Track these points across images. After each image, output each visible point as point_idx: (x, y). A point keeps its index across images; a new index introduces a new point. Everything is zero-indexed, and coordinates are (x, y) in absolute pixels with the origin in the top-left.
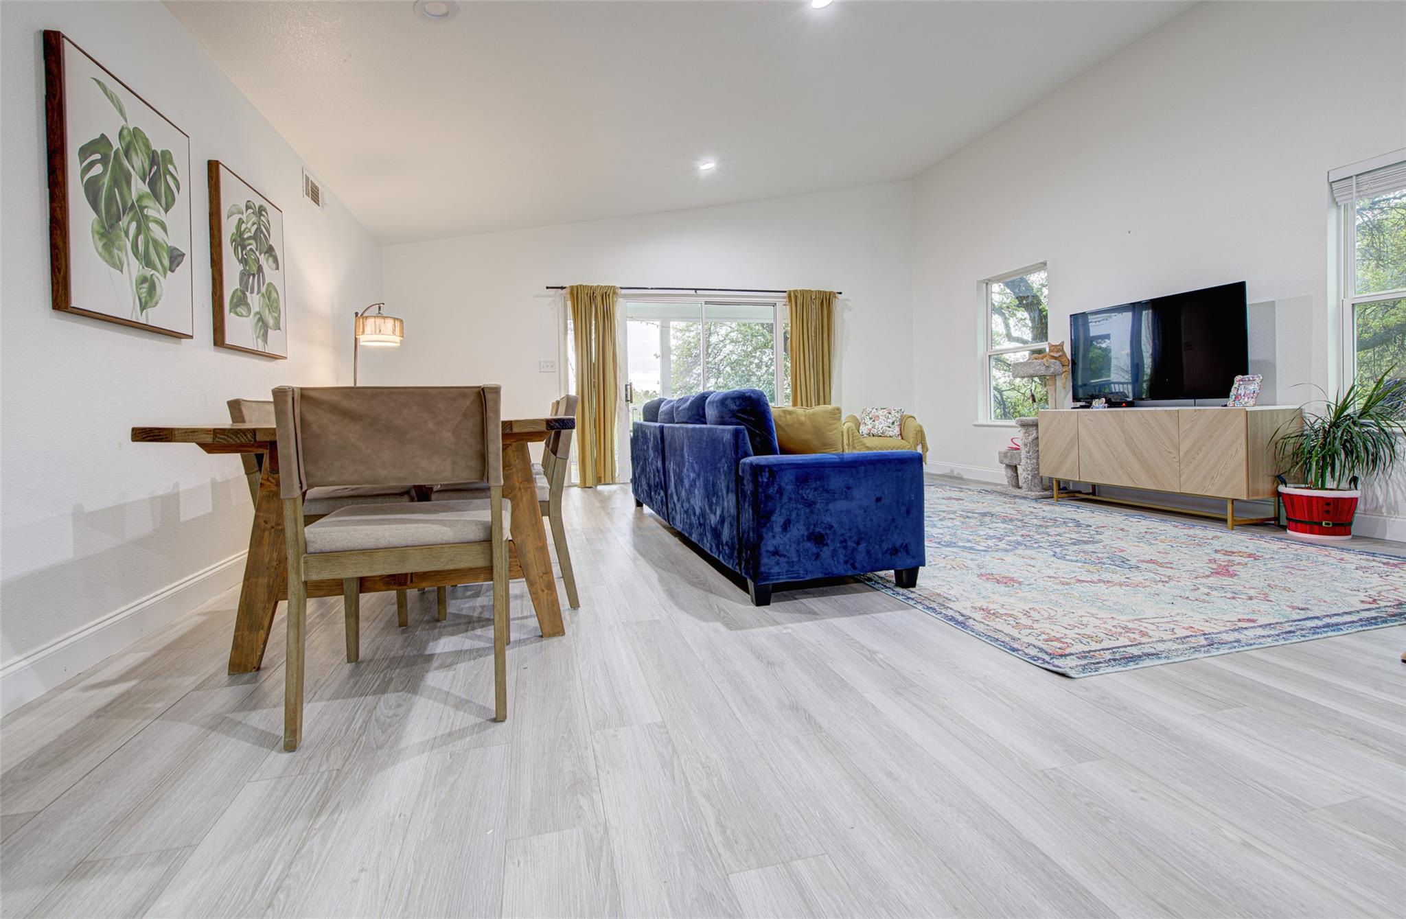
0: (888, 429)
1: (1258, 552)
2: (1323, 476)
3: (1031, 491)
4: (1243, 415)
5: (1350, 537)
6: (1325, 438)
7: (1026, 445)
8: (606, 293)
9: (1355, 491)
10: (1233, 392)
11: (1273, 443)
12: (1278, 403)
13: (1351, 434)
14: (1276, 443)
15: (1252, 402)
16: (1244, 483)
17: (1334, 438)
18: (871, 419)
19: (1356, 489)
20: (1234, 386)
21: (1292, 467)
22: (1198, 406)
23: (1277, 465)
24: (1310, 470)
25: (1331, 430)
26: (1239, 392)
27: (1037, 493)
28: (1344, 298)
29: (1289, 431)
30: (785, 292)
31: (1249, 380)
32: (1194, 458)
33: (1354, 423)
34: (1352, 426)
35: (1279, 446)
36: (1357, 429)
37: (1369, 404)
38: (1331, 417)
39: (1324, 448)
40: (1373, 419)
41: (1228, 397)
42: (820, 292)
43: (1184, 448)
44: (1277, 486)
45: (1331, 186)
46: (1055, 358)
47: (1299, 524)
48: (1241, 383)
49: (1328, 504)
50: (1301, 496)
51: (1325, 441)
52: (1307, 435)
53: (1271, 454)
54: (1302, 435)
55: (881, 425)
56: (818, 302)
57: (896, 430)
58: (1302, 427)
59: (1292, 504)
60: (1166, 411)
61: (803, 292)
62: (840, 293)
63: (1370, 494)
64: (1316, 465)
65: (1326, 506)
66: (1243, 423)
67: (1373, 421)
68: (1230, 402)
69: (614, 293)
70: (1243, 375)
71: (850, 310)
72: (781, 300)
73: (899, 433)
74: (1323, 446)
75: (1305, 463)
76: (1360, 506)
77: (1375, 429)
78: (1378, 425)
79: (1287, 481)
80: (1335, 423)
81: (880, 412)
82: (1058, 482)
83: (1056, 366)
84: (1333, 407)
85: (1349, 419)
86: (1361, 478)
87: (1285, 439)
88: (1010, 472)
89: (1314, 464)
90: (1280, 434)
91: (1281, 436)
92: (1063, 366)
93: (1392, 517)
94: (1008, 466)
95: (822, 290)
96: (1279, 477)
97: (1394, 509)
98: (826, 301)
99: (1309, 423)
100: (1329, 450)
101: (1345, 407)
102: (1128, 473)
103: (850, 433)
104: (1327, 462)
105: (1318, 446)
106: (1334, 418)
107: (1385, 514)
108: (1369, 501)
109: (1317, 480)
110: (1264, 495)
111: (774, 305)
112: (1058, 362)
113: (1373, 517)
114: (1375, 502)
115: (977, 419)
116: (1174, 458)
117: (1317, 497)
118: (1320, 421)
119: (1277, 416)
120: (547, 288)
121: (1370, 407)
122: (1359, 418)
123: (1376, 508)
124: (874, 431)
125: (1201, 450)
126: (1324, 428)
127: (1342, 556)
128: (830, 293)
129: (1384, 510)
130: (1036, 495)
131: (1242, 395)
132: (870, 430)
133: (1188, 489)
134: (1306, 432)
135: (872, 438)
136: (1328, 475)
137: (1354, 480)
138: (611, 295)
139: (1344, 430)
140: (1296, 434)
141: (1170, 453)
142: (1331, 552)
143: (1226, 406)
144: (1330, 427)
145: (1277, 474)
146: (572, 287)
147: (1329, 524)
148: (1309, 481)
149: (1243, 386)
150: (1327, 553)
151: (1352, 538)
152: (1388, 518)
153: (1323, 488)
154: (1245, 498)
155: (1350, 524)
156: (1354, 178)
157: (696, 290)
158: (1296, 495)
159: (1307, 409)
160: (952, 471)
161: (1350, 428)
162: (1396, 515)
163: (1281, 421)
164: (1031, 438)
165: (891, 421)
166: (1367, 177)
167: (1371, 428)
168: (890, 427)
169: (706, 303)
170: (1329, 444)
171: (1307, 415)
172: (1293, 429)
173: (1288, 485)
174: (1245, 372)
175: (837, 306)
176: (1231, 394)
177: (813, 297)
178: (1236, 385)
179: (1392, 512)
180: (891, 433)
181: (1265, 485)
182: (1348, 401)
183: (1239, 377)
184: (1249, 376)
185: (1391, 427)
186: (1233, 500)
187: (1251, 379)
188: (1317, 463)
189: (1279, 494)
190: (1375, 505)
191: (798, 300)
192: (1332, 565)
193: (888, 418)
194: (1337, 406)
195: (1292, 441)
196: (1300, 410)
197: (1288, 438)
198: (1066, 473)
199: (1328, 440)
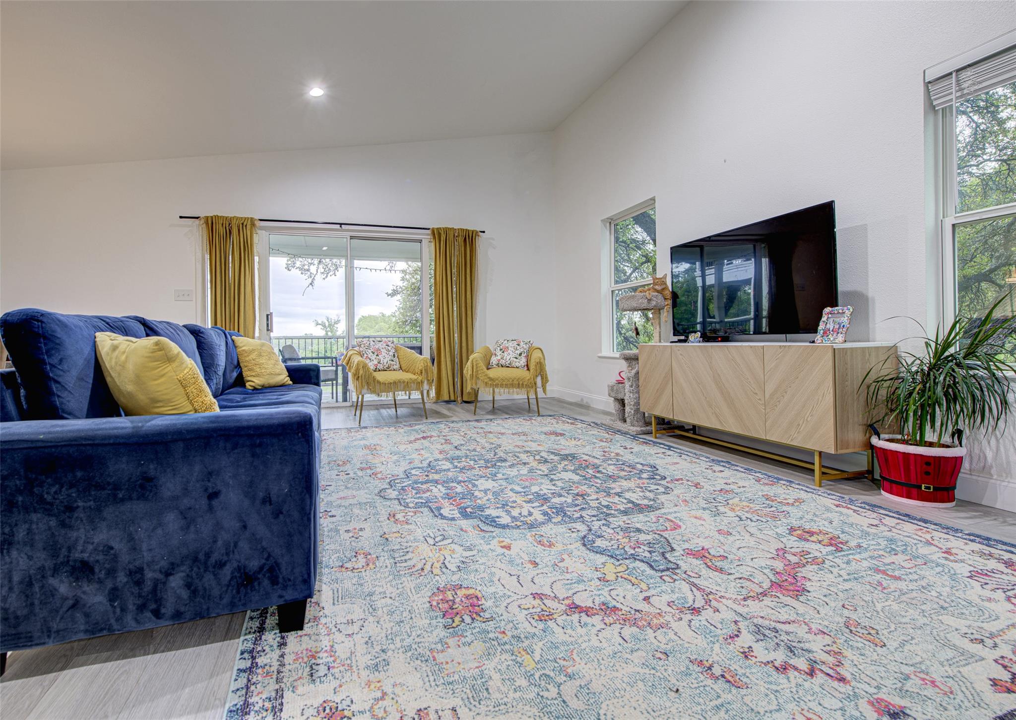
0: (515, 360)
1: (843, 532)
2: (921, 428)
3: (633, 426)
4: (830, 355)
5: (954, 503)
6: (924, 383)
7: (629, 379)
8: (243, 224)
9: (959, 448)
10: (821, 327)
11: (864, 386)
12: (871, 339)
13: (954, 377)
14: (868, 387)
15: (841, 338)
16: (832, 434)
17: (936, 384)
18: (501, 350)
19: (961, 446)
20: (823, 319)
21: (886, 414)
22: (790, 341)
23: (869, 412)
24: (906, 420)
25: (932, 373)
26: (828, 326)
27: (639, 429)
28: (944, 217)
29: (884, 372)
30: (429, 229)
31: (839, 313)
32: (779, 401)
33: (959, 365)
34: (957, 369)
35: (872, 389)
36: (963, 372)
37: (976, 342)
38: (930, 357)
39: (923, 396)
40: (979, 361)
41: (816, 332)
42: (462, 230)
43: (770, 388)
44: (870, 437)
45: (928, 87)
46: (658, 291)
47: (894, 485)
48: (830, 316)
49: (928, 464)
50: (896, 453)
51: (924, 386)
52: (903, 378)
53: (862, 399)
54: (898, 378)
55: (509, 356)
56: (461, 240)
57: (523, 361)
58: (897, 369)
59: (887, 461)
60: (751, 347)
61: (447, 230)
62: (484, 232)
63: (977, 451)
64: (914, 415)
65: (925, 466)
66: (831, 363)
67: (979, 363)
68: (818, 337)
69: (253, 225)
70: (832, 307)
71: (494, 248)
72: (426, 237)
73: (526, 364)
74: (922, 392)
75: (901, 412)
76: (966, 465)
77: (981, 373)
78: (988, 369)
79: (880, 430)
80: (935, 365)
81: (510, 344)
82: (657, 418)
83: (658, 300)
84: (933, 345)
85: (952, 361)
86: (967, 432)
87: (878, 382)
88: (618, 406)
89: (912, 414)
90: (873, 376)
91: (874, 378)
92: (665, 299)
93: (1003, 481)
94: (616, 399)
95: (465, 228)
96: (871, 426)
97: (1006, 471)
98: (469, 239)
99: (905, 364)
100: (929, 397)
101: (947, 345)
102: (716, 414)
103: (474, 364)
104: (925, 413)
105: (916, 392)
106: (934, 358)
107: (995, 477)
108: (975, 459)
109: (914, 434)
110: (854, 448)
111: (420, 241)
112: (660, 296)
113: (979, 479)
114: (982, 459)
115: (601, 351)
116: (760, 399)
117: (915, 454)
118: (918, 362)
119: (870, 355)
120: (181, 217)
121: (977, 346)
122: (964, 358)
123: (984, 467)
124: (503, 362)
125: (786, 392)
126: (922, 370)
127: (949, 545)
128: (473, 232)
129: (993, 471)
130: (637, 431)
131: (831, 329)
132: (499, 360)
133: (774, 437)
134: (902, 375)
135: (501, 368)
136: (928, 427)
137: (958, 433)
138: (249, 227)
139: (946, 375)
140: (891, 377)
141: (756, 394)
142: (935, 534)
143: (813, 342)
144: (930, 369)
145: (869, 423)
146: (207, 218)
147: (929, 488)
148: (906, 431)
149: (832, 319)
150: (928, 537)
151: (956, 505)
152: (998, 482)
153: (922, 443)
154: (833, 452)
155: (955, 487)
156: (954, 74)
157: (341, 224)
158: (891, 451)
159: (903, 348)
160: (582, 400)
161: (953, 370)
162: (1009, 479)
163: (873, 361)
164: (634, 371)
165: (518, 352)
166: (969, 73)
167: (977, 371)
168: (517, 358)
169: (352, 238)
170: (929, 390)
171: (903, 355)
172: (887, 370)
173: (882, 436)
174: (834, 304)
175: (481, 244)
176: (819, 328)
177: (456, 235)
178: (824, 319)
179: (1004, 475)
180: (517, 364)
181: (856, 435)
182: (951, 338)
183: (828, 310)
184: (838, 309)
185: (1001, 370)
186: (820, 453)
187: (841, 311)
188: (915, 412)
189: (872, 447)
190: (982, 465)
191: (441, 236)
192: (938, 565)
193: (517, 350)
194: (937, 344)
195: (886, 384)
196: (895, 347)
197: (881, 381)
198: (662, 411)
199: (928, 385)
